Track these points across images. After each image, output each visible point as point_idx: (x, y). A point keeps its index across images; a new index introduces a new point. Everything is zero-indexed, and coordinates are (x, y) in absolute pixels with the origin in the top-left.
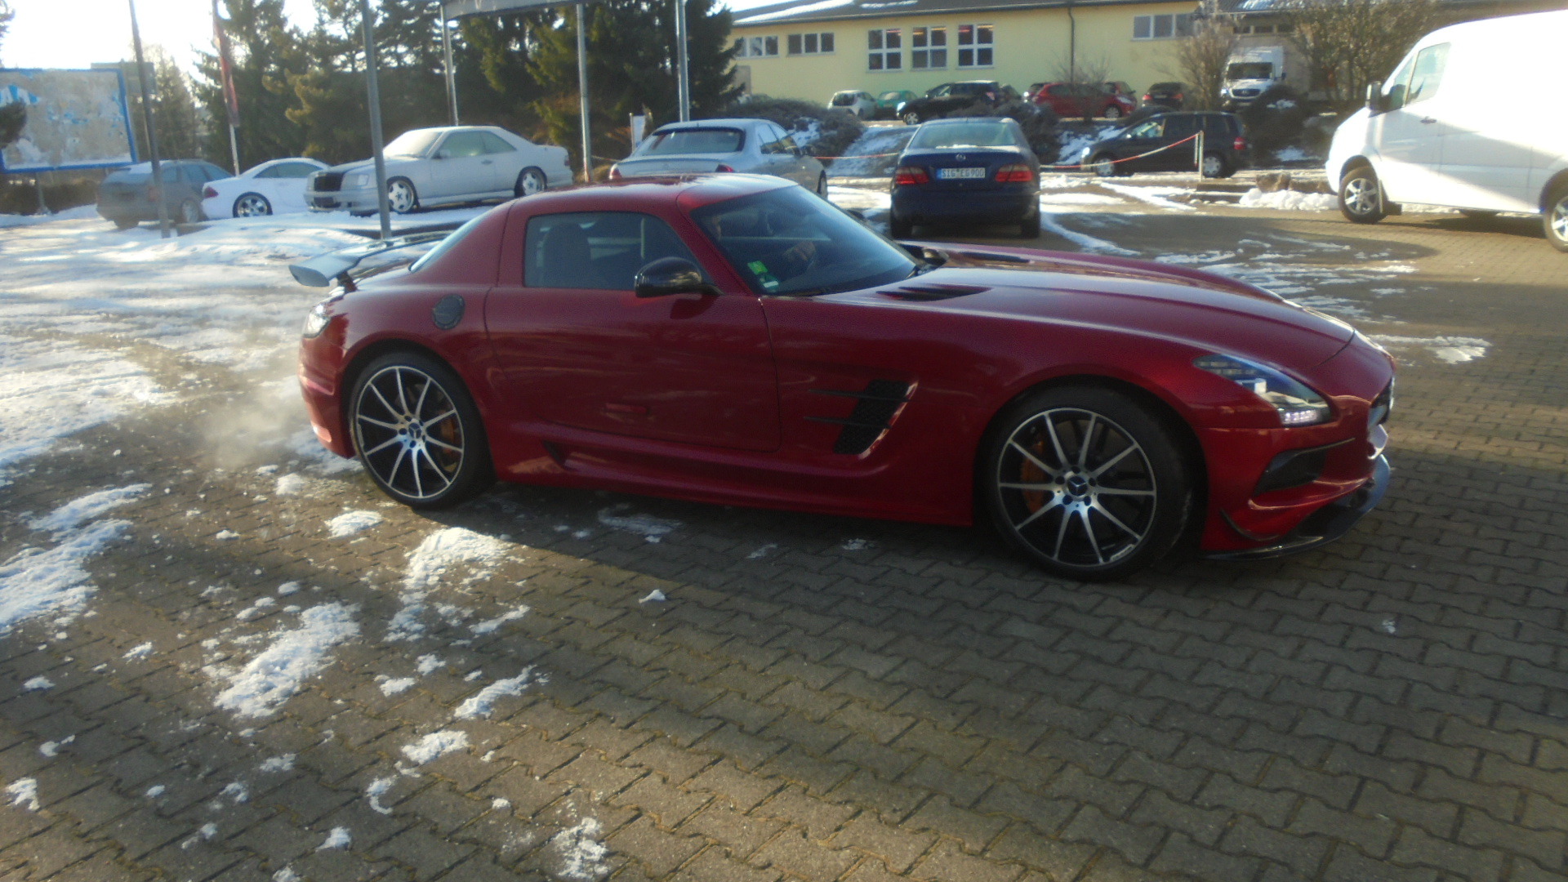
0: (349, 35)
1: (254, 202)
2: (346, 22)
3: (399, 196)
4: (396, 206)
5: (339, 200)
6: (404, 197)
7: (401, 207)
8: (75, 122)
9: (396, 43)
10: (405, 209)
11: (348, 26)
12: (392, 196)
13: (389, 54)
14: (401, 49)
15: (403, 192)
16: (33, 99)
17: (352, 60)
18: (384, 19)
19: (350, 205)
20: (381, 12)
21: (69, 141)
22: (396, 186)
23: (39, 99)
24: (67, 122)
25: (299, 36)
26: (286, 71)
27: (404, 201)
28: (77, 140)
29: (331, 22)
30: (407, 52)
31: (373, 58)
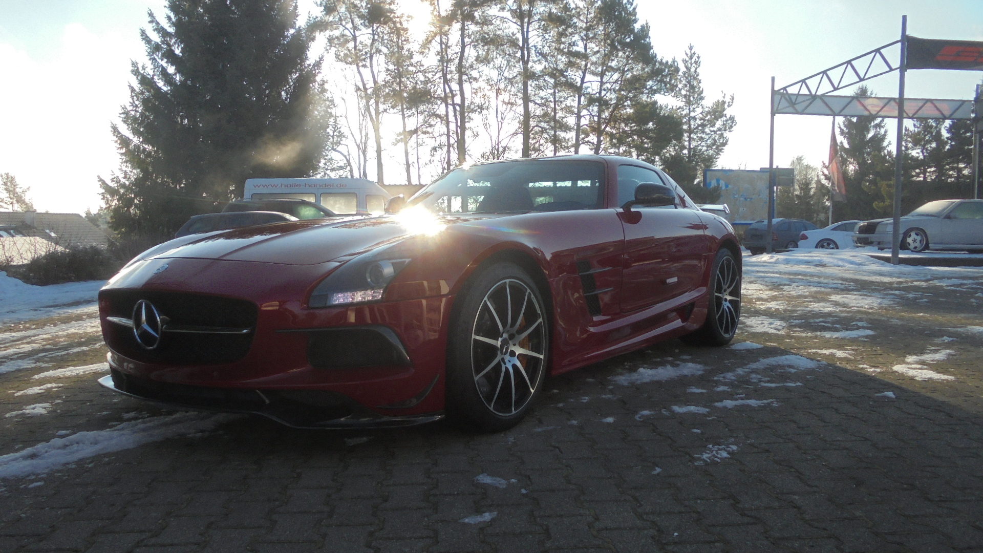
0: (924, 156)
1: (828, 244)
2: (924, 148)
3: (915, 241)
4: (911, 247)
5: (873, 240)
6: (918, 241)
7: (915, 248)
8: (746, 199)
9: (958, 162)
10: (917, 250)
11: (925, 151)
12: (909, 240)
13: (952, 169)
14: (962, 165)
15: (919, 238)
16: (727, 186)
17: (924, 172)
18: (951, 146)
19: (879, 243)
20: (949, 142)
21: (741, 209)
22: (913, 234)
23: (730, 186)
24: (742, 199)
25: (890, 157)
26: (878, 179)
27: (918, 244)
28: (745, 209)
29: (913, 149)
30: (965, 167)
31: (941, 171)
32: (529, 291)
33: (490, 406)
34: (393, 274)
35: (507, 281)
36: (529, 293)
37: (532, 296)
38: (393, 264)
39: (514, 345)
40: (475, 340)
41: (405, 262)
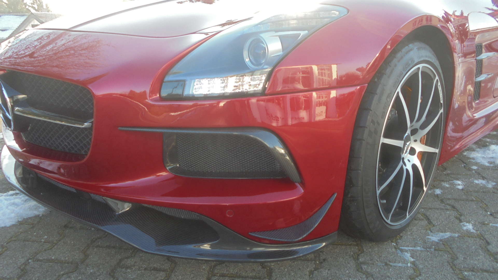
32: (437, 78)
33: (387, 218)
34: (281, 53)
35: (420, 66)
36: (437, 80)
37: (439, 84)
38: (282, 39)
39: (415, 141)
40: (383, 144)
41: (299, 35)
